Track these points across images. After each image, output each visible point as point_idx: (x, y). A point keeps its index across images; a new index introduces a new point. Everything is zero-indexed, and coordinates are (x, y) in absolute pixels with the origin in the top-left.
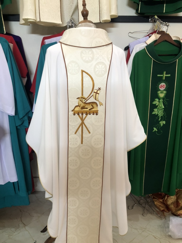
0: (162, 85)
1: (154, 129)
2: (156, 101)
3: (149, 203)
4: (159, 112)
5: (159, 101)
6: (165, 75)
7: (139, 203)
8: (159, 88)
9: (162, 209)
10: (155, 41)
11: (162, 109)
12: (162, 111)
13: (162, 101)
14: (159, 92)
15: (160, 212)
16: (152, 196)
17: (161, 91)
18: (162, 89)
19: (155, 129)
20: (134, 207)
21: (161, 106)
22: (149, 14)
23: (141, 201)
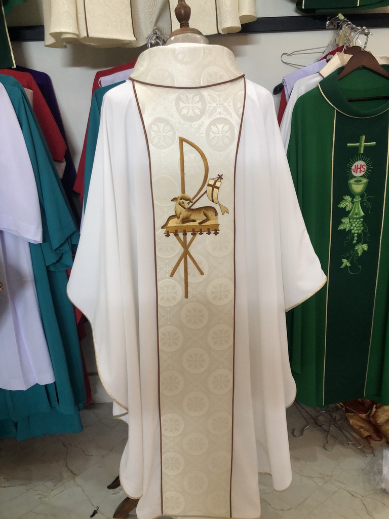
0: (358, 165)
1: (343, 261)
2: (346, 200)
3: (337, 422)
4: (354, 225)
5: (352, 200)
6: (363, 144)
7: (316, 423)
8: (352, 172)
9: (366, 434)
10: (340, 70)
11: (359, 219)
12: (360, 222)
13: (358, 201)
14: (352, 181)
15: (363, 440)
16: (343, 407)
17: (355, 179)
18: (358, 174)
19: (346, 262)
20: (306, 432)
21: (356, 212)
22: (324, 11)
23: (321, 418)
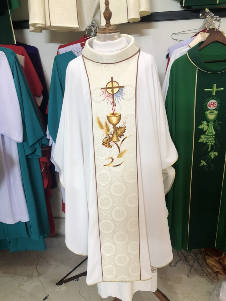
0: (211, 103)
1: (202, 162)
2: (203, 124)
3: (199, 261)
4: (209, 139)
5: (208, 124)
6: (215, 89)
7: (186, 259)
8: (208, 106)
9: (216, 270)
10: (201, 44)
11: (212, 136)
13: (212, 125)
14: (208, 112)
15: (214, 274)
17: (210, 111)
18: (212, 108)
20: (178, 265)
21: (210, 131)
22: (197, 7)
23: (189, 257)
